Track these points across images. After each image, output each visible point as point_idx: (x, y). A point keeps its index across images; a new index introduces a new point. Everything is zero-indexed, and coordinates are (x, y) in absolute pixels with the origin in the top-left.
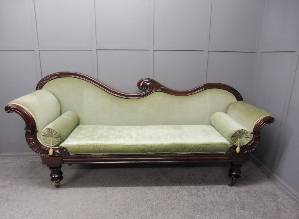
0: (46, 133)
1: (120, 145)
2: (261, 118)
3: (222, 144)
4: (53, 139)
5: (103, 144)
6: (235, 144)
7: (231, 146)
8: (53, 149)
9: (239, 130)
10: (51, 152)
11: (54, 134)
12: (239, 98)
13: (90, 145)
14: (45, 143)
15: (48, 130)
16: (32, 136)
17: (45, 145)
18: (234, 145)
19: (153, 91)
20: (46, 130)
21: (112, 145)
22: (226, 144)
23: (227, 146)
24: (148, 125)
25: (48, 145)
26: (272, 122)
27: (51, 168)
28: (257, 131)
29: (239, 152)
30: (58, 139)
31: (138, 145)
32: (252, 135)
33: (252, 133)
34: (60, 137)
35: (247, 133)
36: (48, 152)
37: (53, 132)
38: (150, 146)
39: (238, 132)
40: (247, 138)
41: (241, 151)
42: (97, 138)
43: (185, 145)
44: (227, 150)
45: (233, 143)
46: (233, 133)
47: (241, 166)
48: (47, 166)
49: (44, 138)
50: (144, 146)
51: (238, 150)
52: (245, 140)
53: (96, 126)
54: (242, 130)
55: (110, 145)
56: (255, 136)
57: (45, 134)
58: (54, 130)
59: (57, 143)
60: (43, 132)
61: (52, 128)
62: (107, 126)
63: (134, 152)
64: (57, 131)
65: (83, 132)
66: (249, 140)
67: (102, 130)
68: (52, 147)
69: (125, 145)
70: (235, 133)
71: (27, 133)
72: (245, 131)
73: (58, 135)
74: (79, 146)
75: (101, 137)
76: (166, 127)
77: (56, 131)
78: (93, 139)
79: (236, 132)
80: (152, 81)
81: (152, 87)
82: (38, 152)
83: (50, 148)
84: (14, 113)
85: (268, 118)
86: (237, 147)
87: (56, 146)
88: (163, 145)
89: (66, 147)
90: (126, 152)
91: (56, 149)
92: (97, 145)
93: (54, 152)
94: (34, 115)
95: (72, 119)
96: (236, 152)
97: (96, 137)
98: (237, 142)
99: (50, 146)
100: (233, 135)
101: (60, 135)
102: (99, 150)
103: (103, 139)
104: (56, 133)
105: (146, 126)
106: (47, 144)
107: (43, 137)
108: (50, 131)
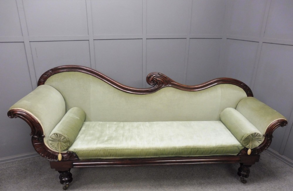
0: (54, 138)
1: (131, 149)
2: (275, 121)
3: (234, 146)
4: (61, 144)
5: (114, 148)
6: (247, 147)
7: (243, 148)
8: (61, 153)
9: (252, 133)
10: (60, 157)
11: (62, 138)
12: (250, 94)
13: (100, 150)
14: (53, 148)
15: (55, 135)
16: (39, 141)
17: (53, 149)
18: (245, 147)
19: (163, 86)
20: (54, 135)
21: (123, 149)
22: (237, 147)
23: (238, 148)
24: (157, 121)
25: (57, 150)
26: (285, 125)
27: (60, 172)
28: (269, 134)
29: (250, 155)
30: (66, 143)
31: (150, 149)
32: (264, 137)
33: (265, 135)
34: (69, 141)
35: (260, 135)
36: (57, 157)
37: (61, 137)
38: (162, 150)
39: (251, 136)
40: (259, 141)
41: (252, 152)
42: (107, 141)
43: (197, 148)
44: (239, 152)
45: (245, 146)
46: (246, 136)
47: (250, 166)
48: (56, 170)
49: (52, 143)
50: (156, 150)
51: (249, 152)
52: (257, 142)
53: (104, 122)
54: (255, 133)
55: (121, 149)
56: (267, 138)
57: (52, 139)
58: (62, 135)
59: (65, 148)
60: (51, 137)
61: (60, 133)
62: (115, 123)
63: (146, 155)
64: (66, 136)
65: (91, 132)
66: (261, 142)
67: (111, 129)
68: (61, 151)
69: (137, 149)
70: (248, 137)
71: (33, 138)
72: (258, 134)
73: (66, 139)
74: (89, 151)
75: (110, 138)
76: (175, 123)
77: (64, 136)
78: (103, 142)
79: (249, 135)
80: (162, 76)
81: (161, 83)
82: (45, 157)
83: (59, 153)
84: (18, 118)
85: (282, 122)
86: (248, 149)
87: (64, 150)
88: (175, 148)
89: (76, 151)
90: (138, 156)
91: (65, 153)
92: (107, 150)
93: (63, 157)
94: (40, 120)
95: (79, 118)
96: (247, 154)
97: (106, 139)
98: (249, 144)
99: (59, 150)
100: (246, 138)
101: (69, 140)
102: (110, 154)
103: (114, 142)
104: (65, 138)
105: (155, 122)
106: (55, 148)
107: (50, 142)
108: (58, 136)
